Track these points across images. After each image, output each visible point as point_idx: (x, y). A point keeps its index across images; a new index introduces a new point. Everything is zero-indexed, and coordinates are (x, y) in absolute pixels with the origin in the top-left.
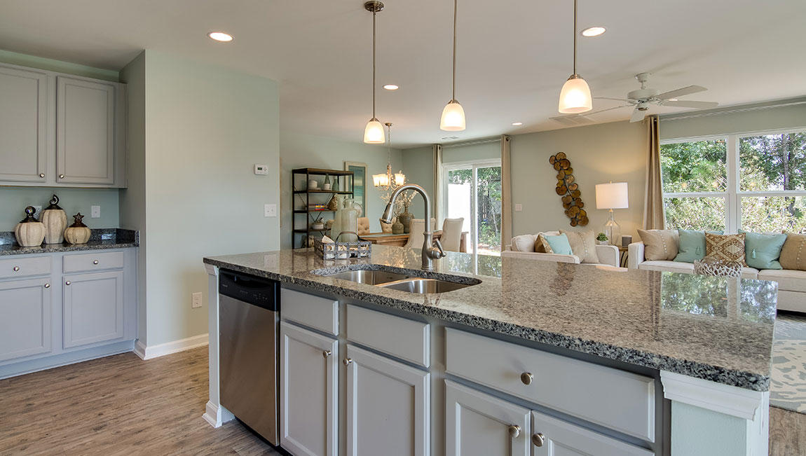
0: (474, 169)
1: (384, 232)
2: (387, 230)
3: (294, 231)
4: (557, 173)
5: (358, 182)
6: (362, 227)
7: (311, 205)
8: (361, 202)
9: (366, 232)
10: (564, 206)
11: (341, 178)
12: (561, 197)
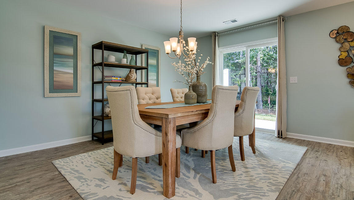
0: (247, 50)
1: (174, 102)
2: (177, 100)
3: (94, 101)
4: (338, 46)
5: (152, 61)
6: (153, 96)
7: (107, 77)
8: (155, 78)
9: (157, 101)
10: (348, 77)
11: (139, 56)
12: (344, 68)
